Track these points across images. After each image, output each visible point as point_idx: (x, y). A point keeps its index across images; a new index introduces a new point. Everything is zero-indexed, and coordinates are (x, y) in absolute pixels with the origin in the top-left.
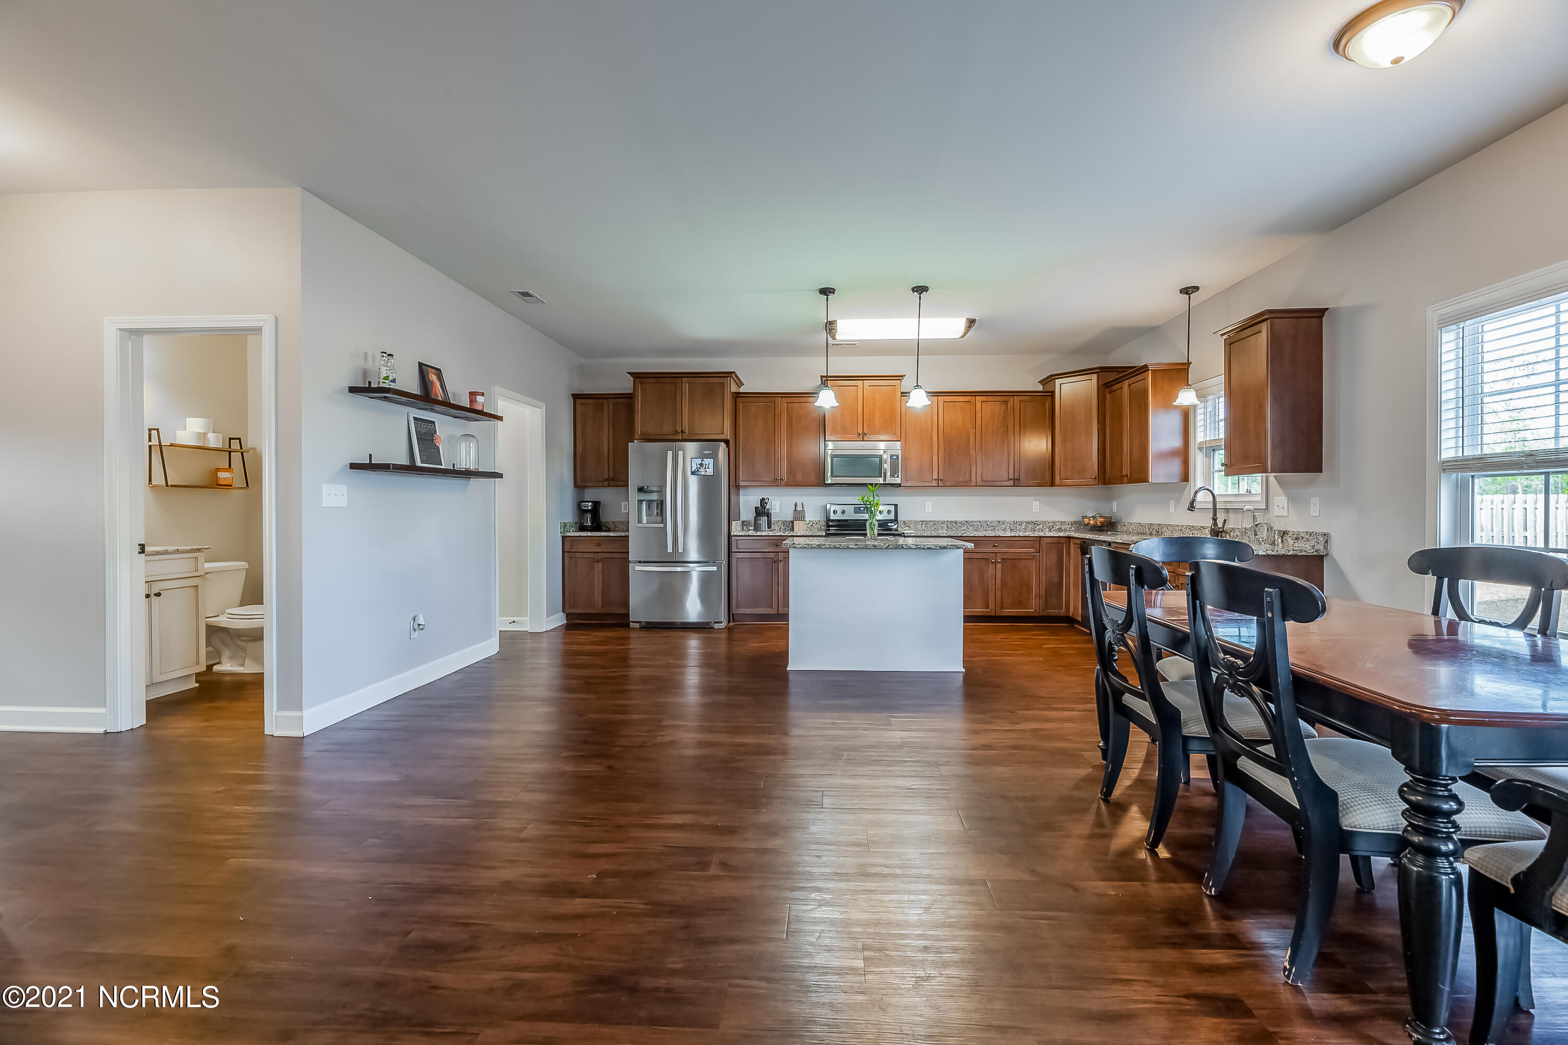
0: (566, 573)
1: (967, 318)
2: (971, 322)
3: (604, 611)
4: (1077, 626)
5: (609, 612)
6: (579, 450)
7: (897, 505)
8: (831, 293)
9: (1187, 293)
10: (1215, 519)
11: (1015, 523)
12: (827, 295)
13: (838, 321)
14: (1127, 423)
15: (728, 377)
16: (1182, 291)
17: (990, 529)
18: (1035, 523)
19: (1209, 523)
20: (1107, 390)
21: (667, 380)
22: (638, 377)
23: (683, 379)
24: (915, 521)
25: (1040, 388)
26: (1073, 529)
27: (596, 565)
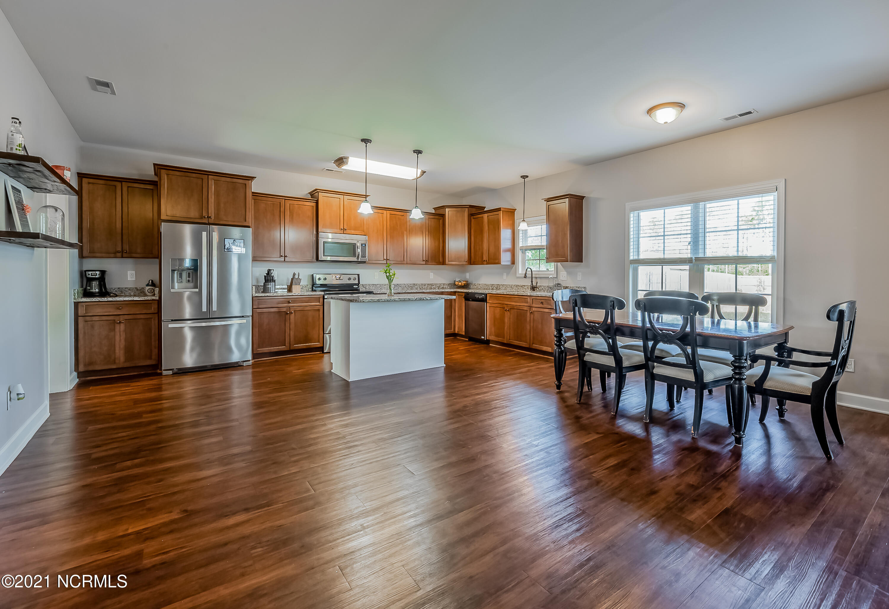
0: (81, 336)
1: (422, 170)
2: (424, 172)
3: (127, 365)
4: (458, 338)
5: (134, 365)
6: (86, 224)
7: (359, 274)
8: (369, 142)
9: (523, 178)
10: (532, 282)
11: (422, 284)
12: (366, 144)
13: (350, 157)
14: (486, 235)
15: (249, 180)
16: (521, 177)
17: (410, 288)
18: (432, 285)
19: (530, 284)
20: (472, 217)
21: (194, 175)
22: (158, 168)
23: (209, 176)
24: (369, 284)
25: (433, 211)
26: (449, 287)
27: (117, 326)
